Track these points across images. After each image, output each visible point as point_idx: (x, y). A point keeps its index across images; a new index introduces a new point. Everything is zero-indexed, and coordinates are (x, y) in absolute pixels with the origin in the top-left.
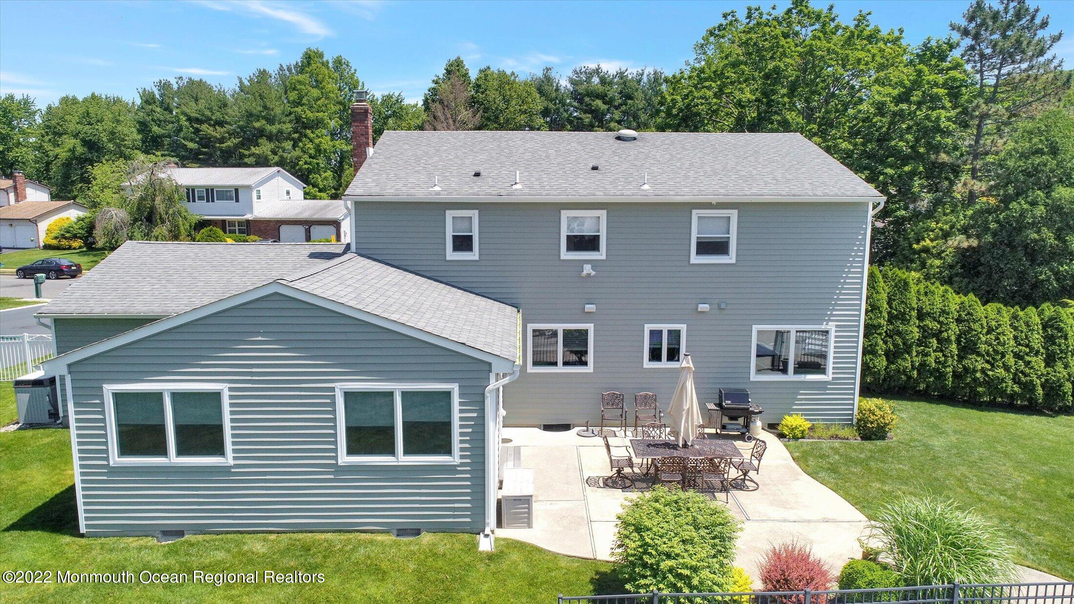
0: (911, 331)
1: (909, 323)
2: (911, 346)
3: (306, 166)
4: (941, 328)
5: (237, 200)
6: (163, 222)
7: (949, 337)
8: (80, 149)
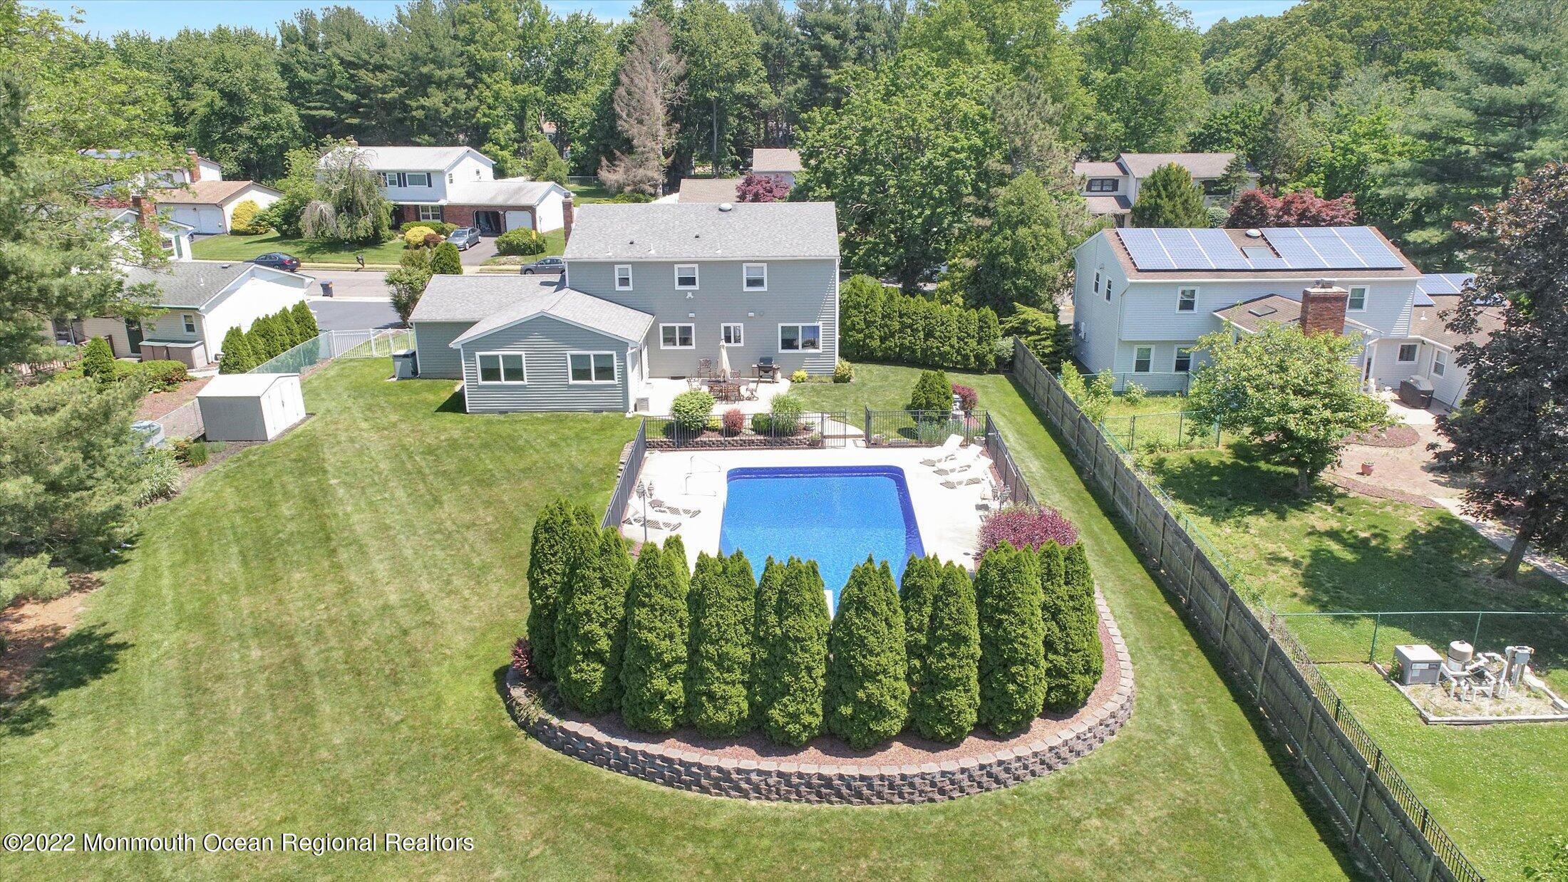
3: (485, 120)
5: (430, 185)
6: (366, 213)
8: (219, 103)
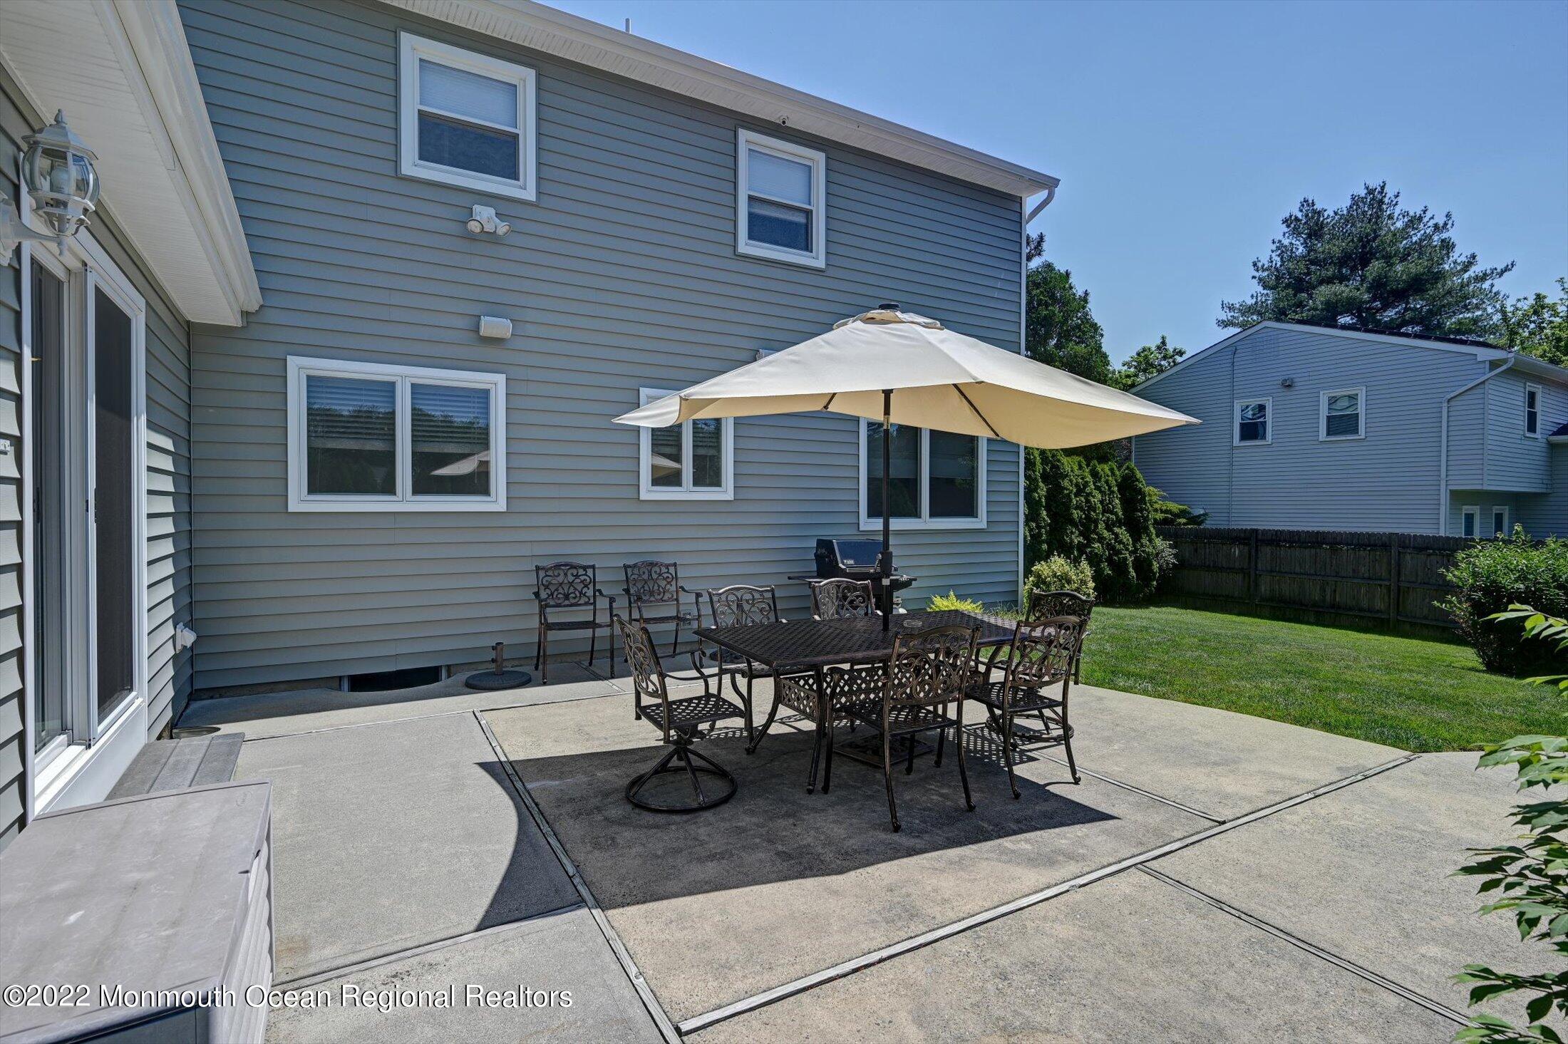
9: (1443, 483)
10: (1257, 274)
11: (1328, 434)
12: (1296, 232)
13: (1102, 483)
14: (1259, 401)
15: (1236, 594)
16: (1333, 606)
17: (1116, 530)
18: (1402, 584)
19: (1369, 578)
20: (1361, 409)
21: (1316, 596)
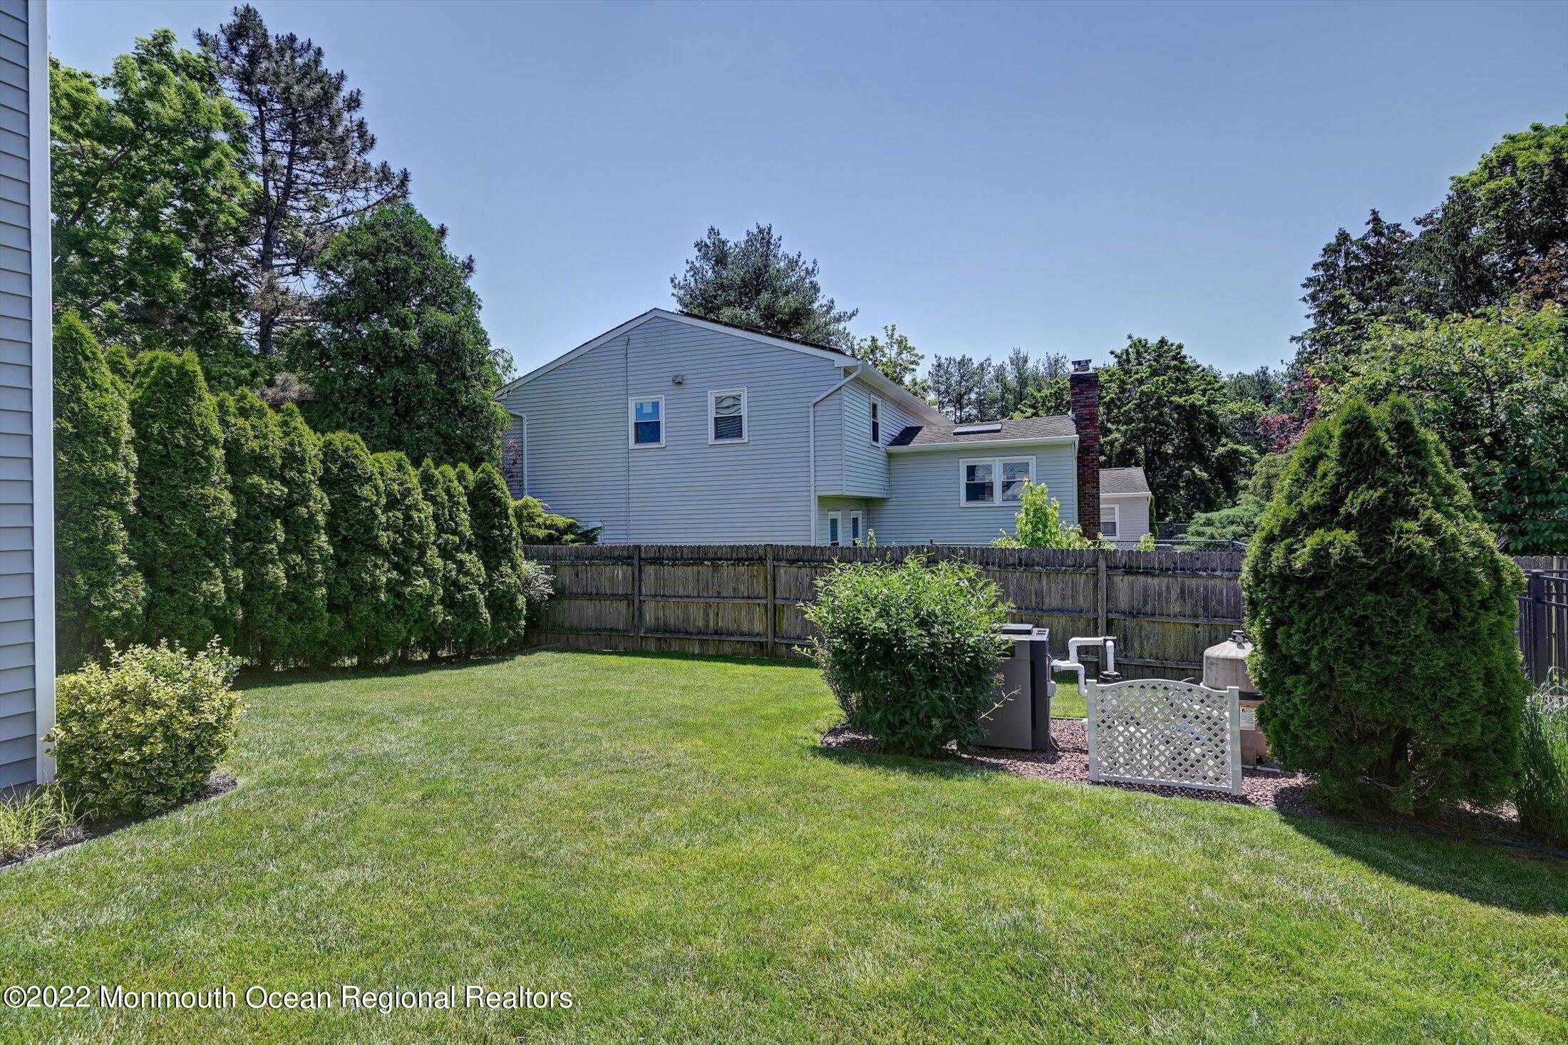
0: (216, 498)
1: (207, 476)
2: (218, 540)
4: (290, 494)
7: (312, 516)
9: (812, 489)
10: (675, 291)
11: (717, 437)
12: (706, 257)
13: (439, 491)
14: (653, 398)
15: (621, 626)
16: (716, 633)
17: (460, 556)
18: (777, 602)
19: (749, 598)
20: (744, 412)
21: (701, 623)
